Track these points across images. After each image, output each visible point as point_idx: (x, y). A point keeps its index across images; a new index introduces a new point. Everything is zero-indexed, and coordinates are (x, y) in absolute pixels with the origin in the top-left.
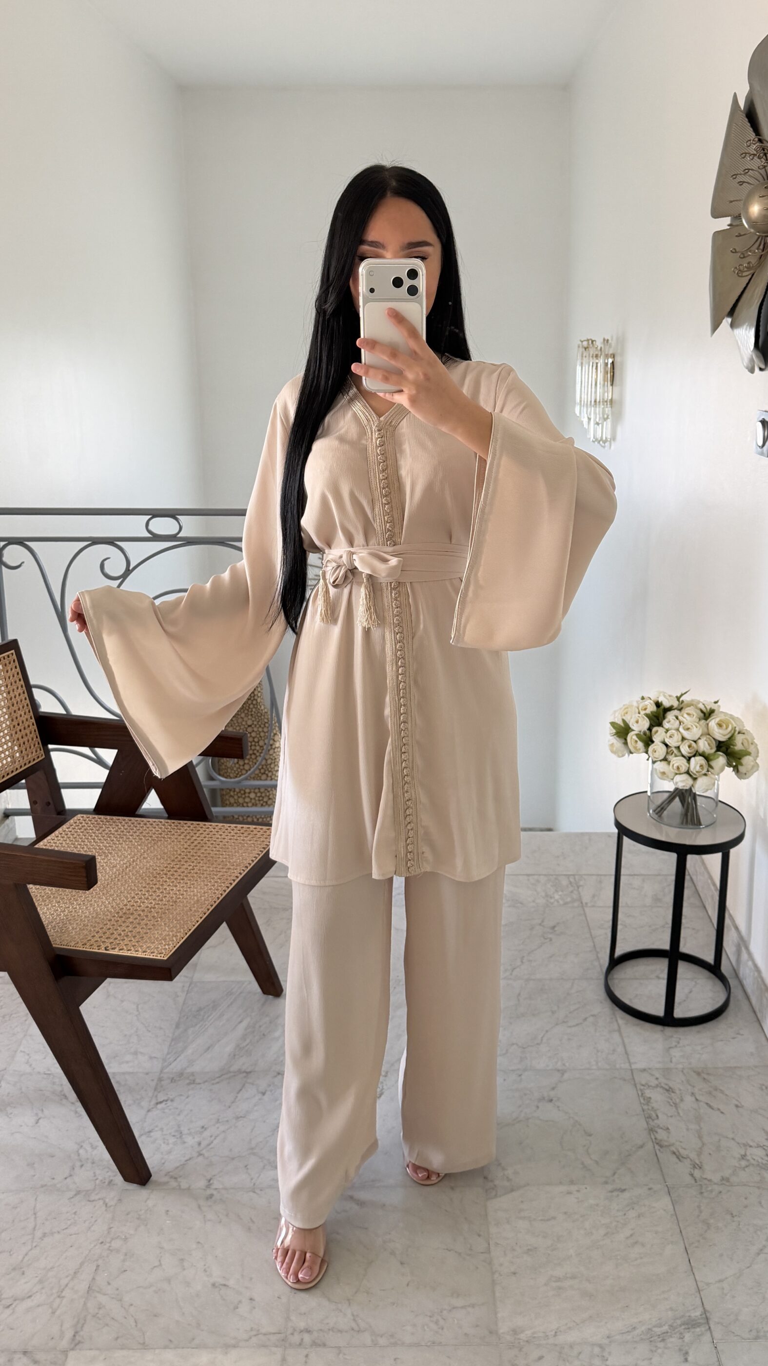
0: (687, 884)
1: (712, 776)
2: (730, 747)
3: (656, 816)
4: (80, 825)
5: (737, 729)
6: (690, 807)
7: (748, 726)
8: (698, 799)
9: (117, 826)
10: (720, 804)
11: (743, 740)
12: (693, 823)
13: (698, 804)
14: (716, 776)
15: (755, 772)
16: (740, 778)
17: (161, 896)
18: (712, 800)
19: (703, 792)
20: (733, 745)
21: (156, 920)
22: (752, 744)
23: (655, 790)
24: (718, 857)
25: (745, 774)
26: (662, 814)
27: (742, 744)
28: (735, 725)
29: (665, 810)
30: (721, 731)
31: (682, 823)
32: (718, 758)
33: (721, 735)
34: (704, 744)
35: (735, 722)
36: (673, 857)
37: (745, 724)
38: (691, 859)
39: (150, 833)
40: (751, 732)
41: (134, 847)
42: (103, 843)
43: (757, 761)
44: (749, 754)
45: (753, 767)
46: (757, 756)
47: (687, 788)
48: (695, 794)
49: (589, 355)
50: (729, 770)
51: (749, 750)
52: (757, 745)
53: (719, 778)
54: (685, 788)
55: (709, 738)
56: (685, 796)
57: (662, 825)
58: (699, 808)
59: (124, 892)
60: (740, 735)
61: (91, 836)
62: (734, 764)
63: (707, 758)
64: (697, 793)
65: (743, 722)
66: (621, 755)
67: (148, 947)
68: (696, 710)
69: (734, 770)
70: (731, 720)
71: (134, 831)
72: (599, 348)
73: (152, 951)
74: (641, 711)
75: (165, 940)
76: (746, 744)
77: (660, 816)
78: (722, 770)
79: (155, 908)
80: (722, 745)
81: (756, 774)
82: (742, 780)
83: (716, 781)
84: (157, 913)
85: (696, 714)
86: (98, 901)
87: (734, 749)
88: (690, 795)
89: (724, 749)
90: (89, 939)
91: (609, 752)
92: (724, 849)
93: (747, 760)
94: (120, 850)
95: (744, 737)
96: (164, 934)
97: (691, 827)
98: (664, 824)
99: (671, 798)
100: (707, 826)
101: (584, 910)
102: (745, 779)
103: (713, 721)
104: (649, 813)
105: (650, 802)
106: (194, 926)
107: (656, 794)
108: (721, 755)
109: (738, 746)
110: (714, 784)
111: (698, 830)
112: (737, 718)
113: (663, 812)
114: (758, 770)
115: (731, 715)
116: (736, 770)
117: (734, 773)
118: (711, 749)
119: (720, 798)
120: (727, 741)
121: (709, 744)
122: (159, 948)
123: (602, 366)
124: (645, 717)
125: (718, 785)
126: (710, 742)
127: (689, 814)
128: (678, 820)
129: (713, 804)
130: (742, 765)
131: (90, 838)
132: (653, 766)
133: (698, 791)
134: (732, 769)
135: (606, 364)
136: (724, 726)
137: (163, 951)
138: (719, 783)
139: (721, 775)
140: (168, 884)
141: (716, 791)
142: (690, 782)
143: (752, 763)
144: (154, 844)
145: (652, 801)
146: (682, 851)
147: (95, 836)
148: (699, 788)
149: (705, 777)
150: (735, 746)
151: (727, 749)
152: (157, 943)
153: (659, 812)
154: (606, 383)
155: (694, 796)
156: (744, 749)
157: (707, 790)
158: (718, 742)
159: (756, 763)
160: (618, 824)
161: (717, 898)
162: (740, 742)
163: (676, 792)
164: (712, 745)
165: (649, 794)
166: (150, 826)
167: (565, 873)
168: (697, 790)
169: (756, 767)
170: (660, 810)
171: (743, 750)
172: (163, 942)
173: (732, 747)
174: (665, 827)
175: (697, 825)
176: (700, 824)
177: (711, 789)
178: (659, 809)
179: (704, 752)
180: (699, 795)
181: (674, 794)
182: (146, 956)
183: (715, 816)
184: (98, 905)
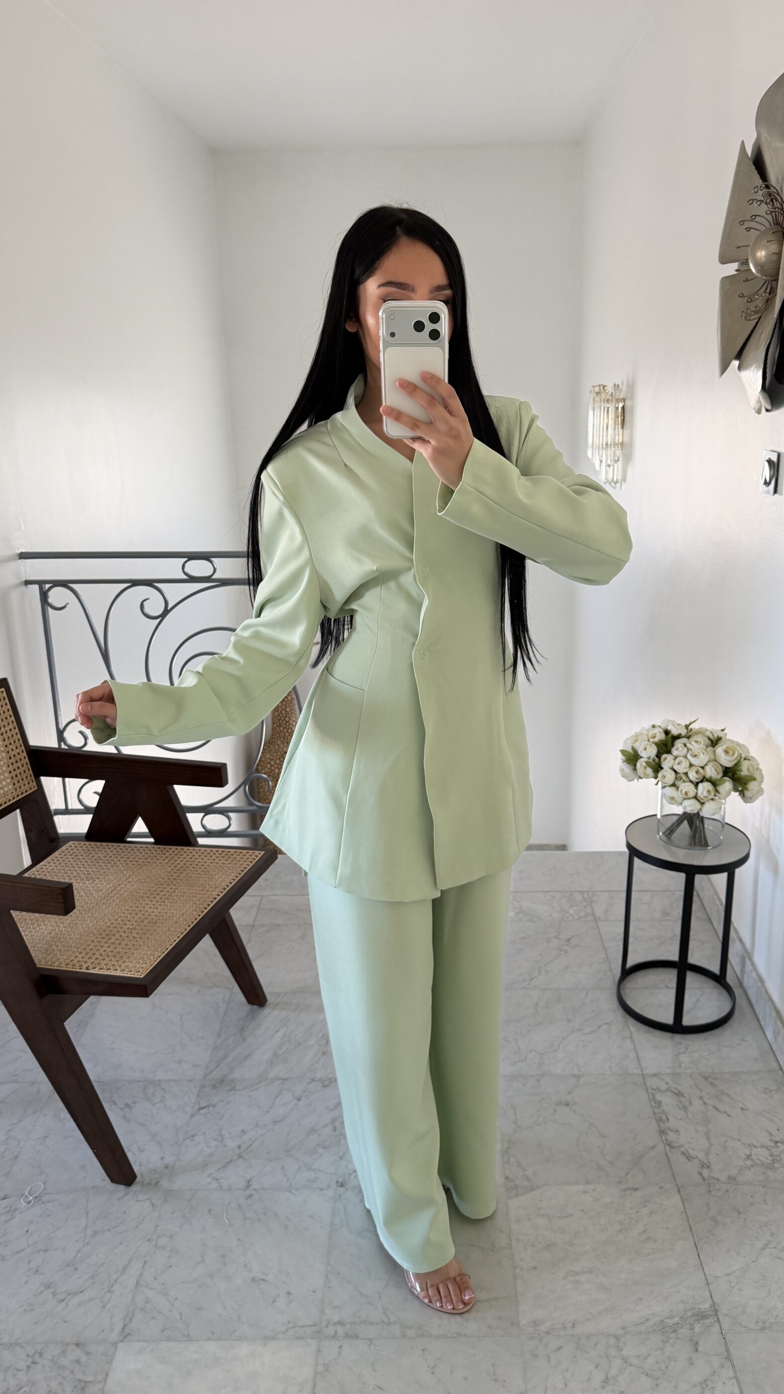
0: (695, 899)
1: (719, 800)
2: (736, 773)
3: (665, 839)
4: (72, 852)
5: (743, 756)
6: (698, 830)
7: (753, 753)
8: (705, 820)
9: (106, 851)
10: (726, 826)
11: (749, 766)
12: (701, 845)
13: (706, 826)
14: (723, 801)
15: (760, 796)
16: (746, 802)
17: (142, 917)
18: (719, 823)
19: (711, 816)
20: (739, 771)
21: (136, 940)
22: (757, 769)
23: (664, 814)
24: (724, 876)
25: (751, 798)
26: (672, 835)
27: (748, 769)
28: (741, 752)
29: (674, 832)
30: (728, 758)
31: (690, 845)
32: (724, 783)
33: (727, 761)
34: (711, 769)
35: (740, 747)
36: (681, 877)
37: (750, 750)
38: (699, 879)
39: (137, 858)
40: (756, 758)
41: (121, 872)
42: (92, 868)
43: (762, 786)
44: (754, 779)
45: (758, 791)
46: (762, 781)
47: (695, 812)
48: (702, 818)
49: (601, 399)
50: (735, 795)
51: (755, 776)
52: (761, 771)
53: (725, 802)
54: (693, 812)
55: (716, 764)
56: (693, 820)
57: (671, 846)
58: (706, 830)
59: (108, 915)
60: (746, 761)
61: (81, 862)
62: (740, 789)
63: (714, 783)
64: (705, 816)
65: (748, 749)
66: (631, 779)
67: (126, 966)
68: (703, 737)
69: (740, 795)
70: (736, 746)
71: (121, 856)
72: (610, 393)
73: (130, 969)
74: (650, 738)
75: (143, 959)
76: (751, 770)
77: (669, 838)
78: (728, 794)
79: (136, 929)
80: (728, 770)
81: (760, 798)
82: (748, 804)
83: (723, 806)
84: (137, 934)
85: (703, 740)
86: (83, 924)
87: (740, 774)
88: (698, 818)
89: (730, 774)
90: (72, 959)
91: (620, 776)
92: (730, 869)
93: (752, 785)
94: (107, 875)
95: (750, 763)
96: (143, 953)
97: (699, 848)
98: (673, 846)
99: (680, 821)
100: (714, 848)
101: (597, 924)
102: (749, 803)
103: (720, 748)
104: (659, 834)
105: (660, 825)
106: (171, 945)
107: (664, 817)
108: (728, 781)
109: (744, 772)
110: (721, 808)
111: (706, 851)
112: (743, 745)
113: (673, 834)
114: (762, 794)
115: (737, 742)
116: (742, 793)
117: (739, 797)
118: (718, 774)
119: (727, 821)
120: (733, 767)
121: (716, 770)
122: (136, 966)
123: (613, 410)
124: (652, 744)
125: (725, 808)
126: (716, 767)
127: (697, 836)
128: (686, 841)
129: (720, 825)
130: (747, 789)
131: (79, 863)
132: (662, 791)
133: (705, 815)
134: (738, 793)
135: (617, 408)
136: (731, 753)
137: (140, 970)
138: (726, 806)
139: (728, 799)
140: (150, 906)
141: (722, 813)
142: (698, 806)
143: (757, 788)
144: (139, 869)
145: (661, 824)
146: (691, 872)
147: (85, 862)
148: (707, 811)
149: (711, 801)
150: (742, 771)
151: (734, 775)
152: (135, 961)
153: (669, 834)
154: (617, 426)
155: (702, 819)
156: (750, 775)
157: (714, 814)
158: (724, 768)
159: (761, 788)
160: (629, 846)
161: (723, 913)
162: (746, 767)
163: (686, 815)
164: (718, 770)
165: (659, 817)
166: (137, 851)
167: (581, 890)
168: (704, 813)
169: (761, 792)
170: (670, 832)
171: (748, 776)
172: (141, 961)
173: (738, 772)
174: (673, 848)
175: (704, 846)
176: (707, 845)
177: (718, 813)
178: (668, 832)
179: (711, 777)
180: (706, 818)
181: (684, 817)
182: (124, 975)
183: (721, 837)
184: (82, 927)
